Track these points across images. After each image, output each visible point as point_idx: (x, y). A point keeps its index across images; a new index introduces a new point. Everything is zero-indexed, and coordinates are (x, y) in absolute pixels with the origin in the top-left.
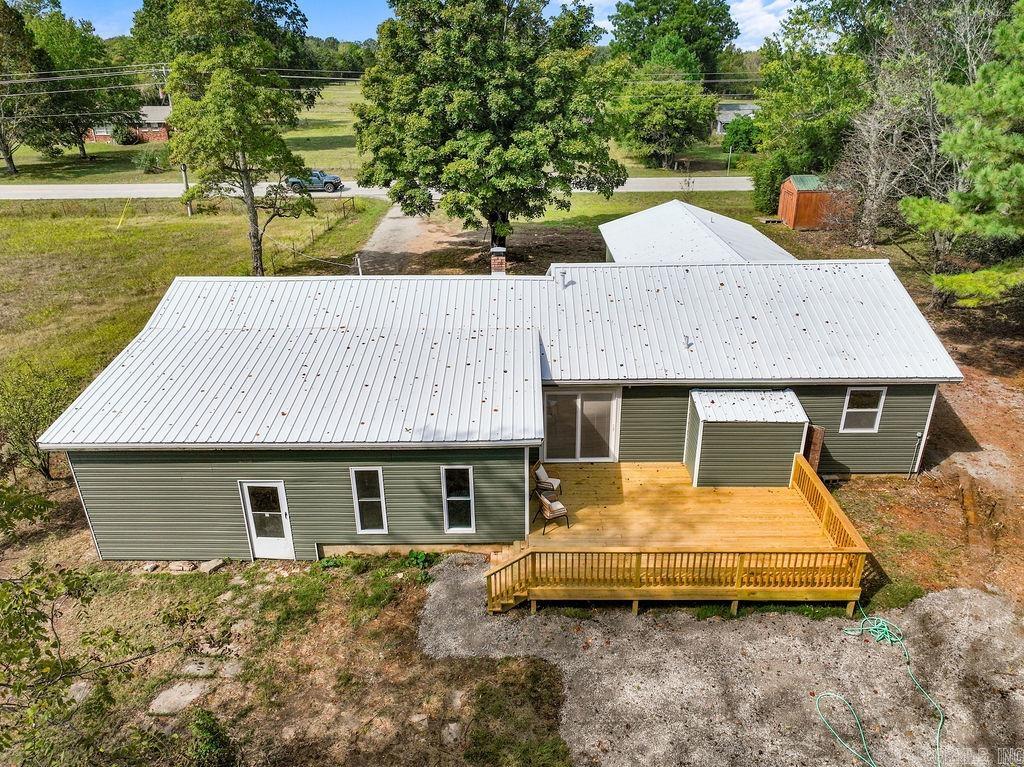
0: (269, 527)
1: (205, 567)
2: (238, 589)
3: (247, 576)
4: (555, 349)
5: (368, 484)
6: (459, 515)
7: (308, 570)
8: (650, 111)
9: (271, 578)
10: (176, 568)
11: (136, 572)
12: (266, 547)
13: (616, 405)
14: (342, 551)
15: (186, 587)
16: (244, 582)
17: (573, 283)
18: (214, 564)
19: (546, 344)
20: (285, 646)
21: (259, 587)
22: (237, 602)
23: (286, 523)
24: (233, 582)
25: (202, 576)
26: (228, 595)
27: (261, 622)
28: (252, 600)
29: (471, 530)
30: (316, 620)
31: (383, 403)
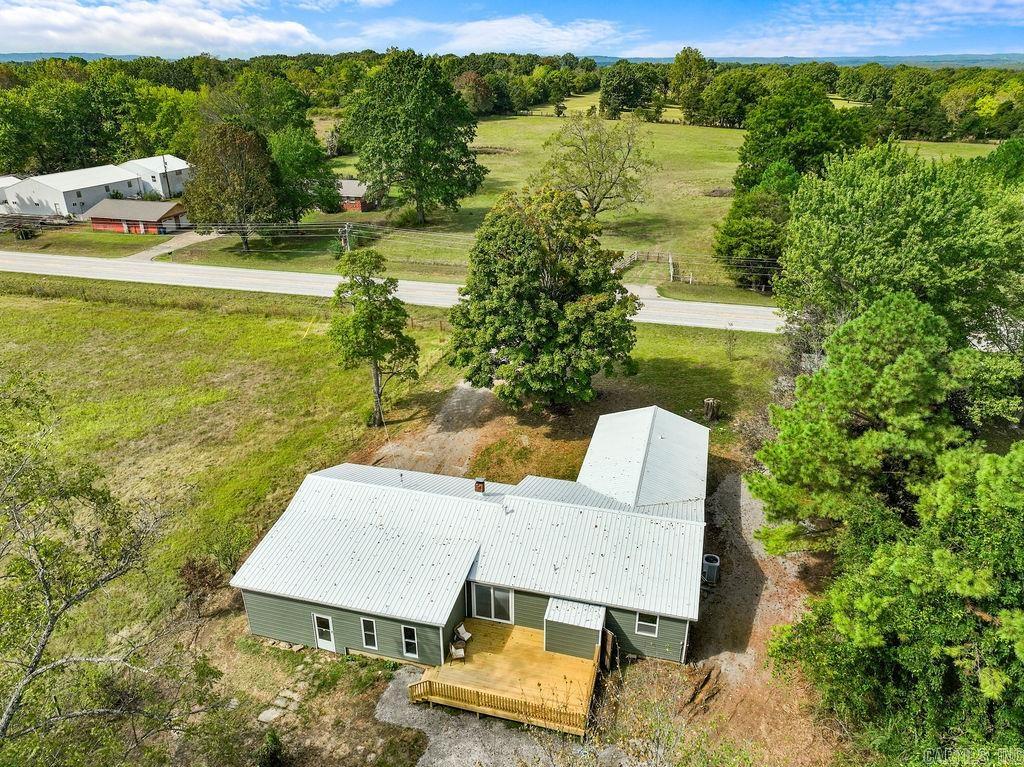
0: (325, 635)
1: (295, 648)
2: (306, 664)
3: (313, 658)
4: (484, 559)
5: (368, 626)
6: (410, 648)
7: (340, 659)
8: (738, 246)
9: (322, 661)
10: (283, 646)
11: (265, 644)
12: (322, 644)
13: (512, 596)
14: (358, 653)
15: (285, 658)
16: (310, 661)
17: (512, 511)
18: (300, 647)
19: (481, 553)
20: (318, 700)
21: (316, 665)
22: (304, 671)
23: (332, 635)
24: (305, 660)
25: (292, 652)
26: (300, 667)
27: (311, 685)
28: (310, 672)
29: (416, 656)
30: (335, 689)
31: (383, 584)
